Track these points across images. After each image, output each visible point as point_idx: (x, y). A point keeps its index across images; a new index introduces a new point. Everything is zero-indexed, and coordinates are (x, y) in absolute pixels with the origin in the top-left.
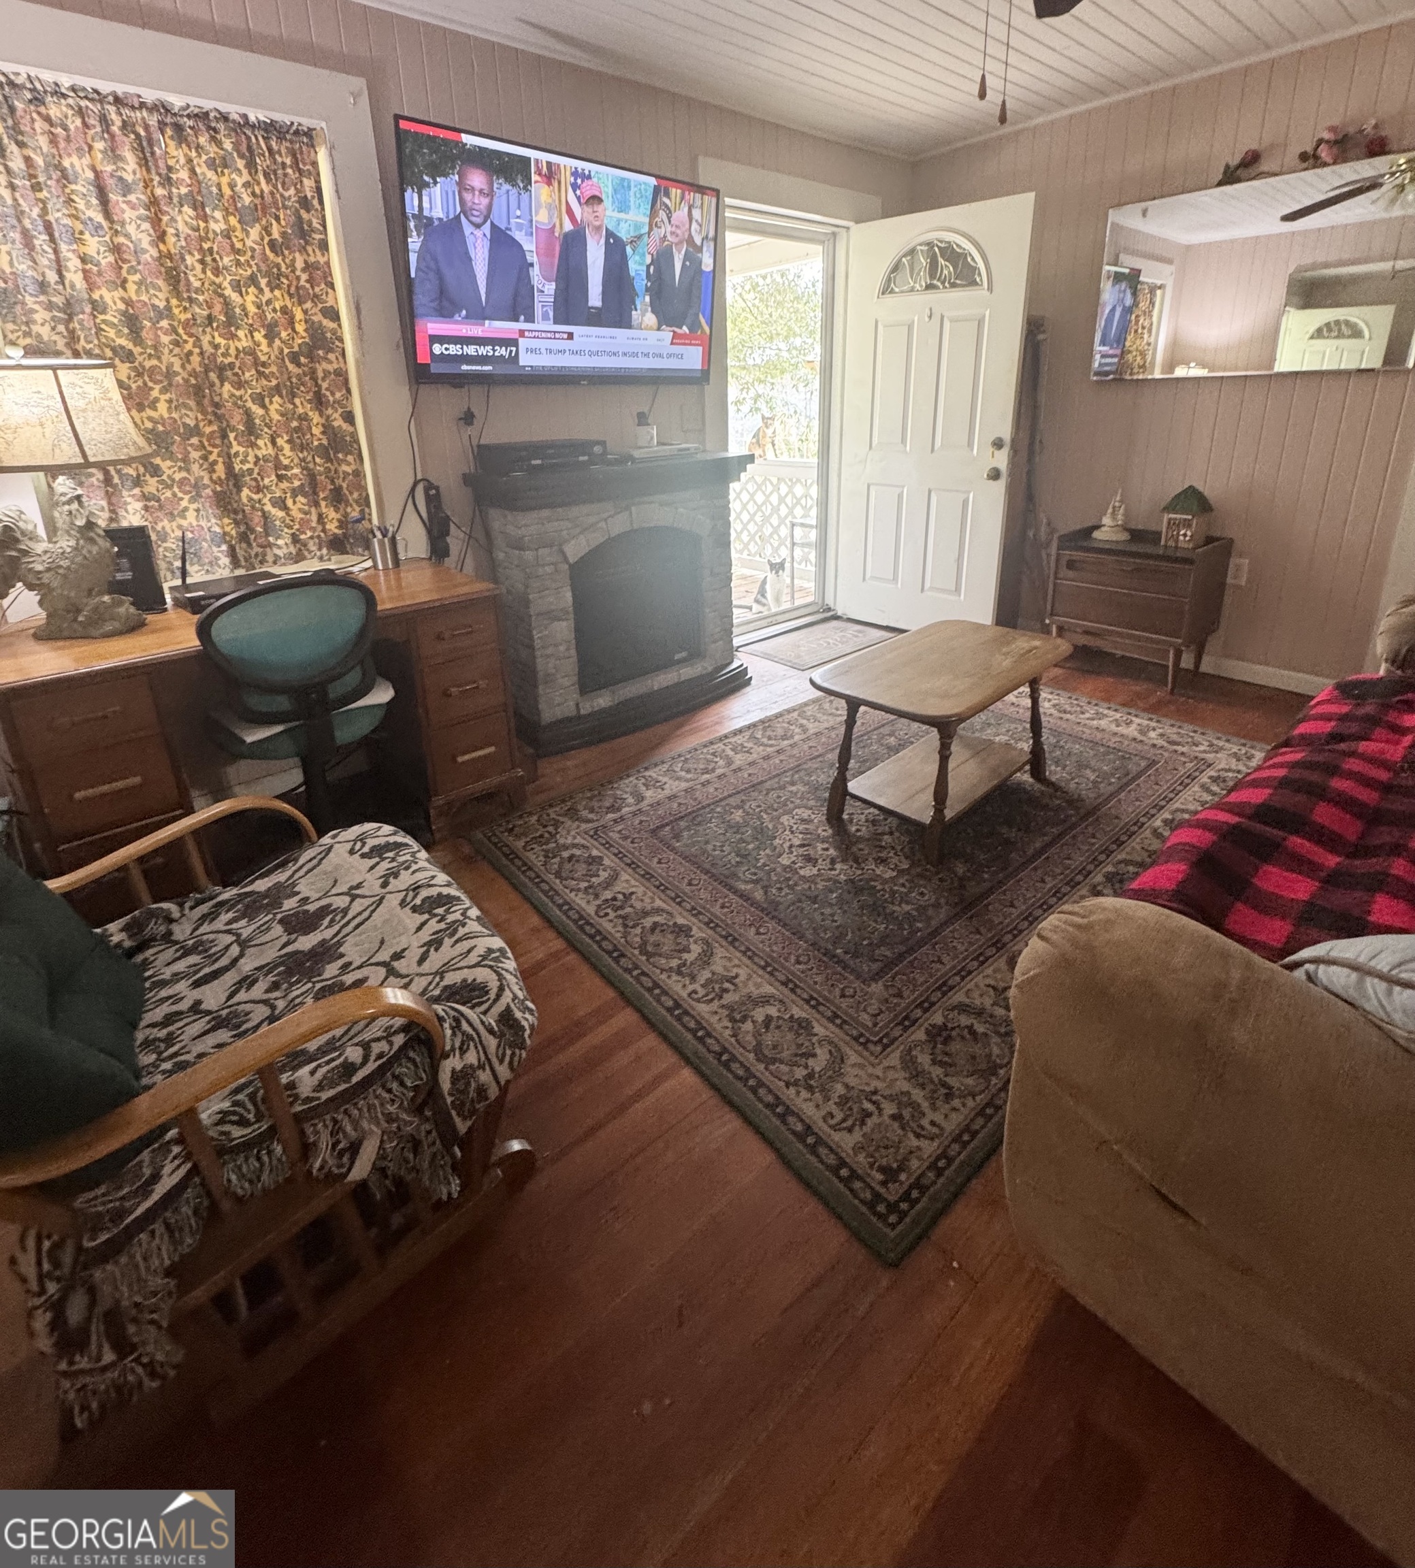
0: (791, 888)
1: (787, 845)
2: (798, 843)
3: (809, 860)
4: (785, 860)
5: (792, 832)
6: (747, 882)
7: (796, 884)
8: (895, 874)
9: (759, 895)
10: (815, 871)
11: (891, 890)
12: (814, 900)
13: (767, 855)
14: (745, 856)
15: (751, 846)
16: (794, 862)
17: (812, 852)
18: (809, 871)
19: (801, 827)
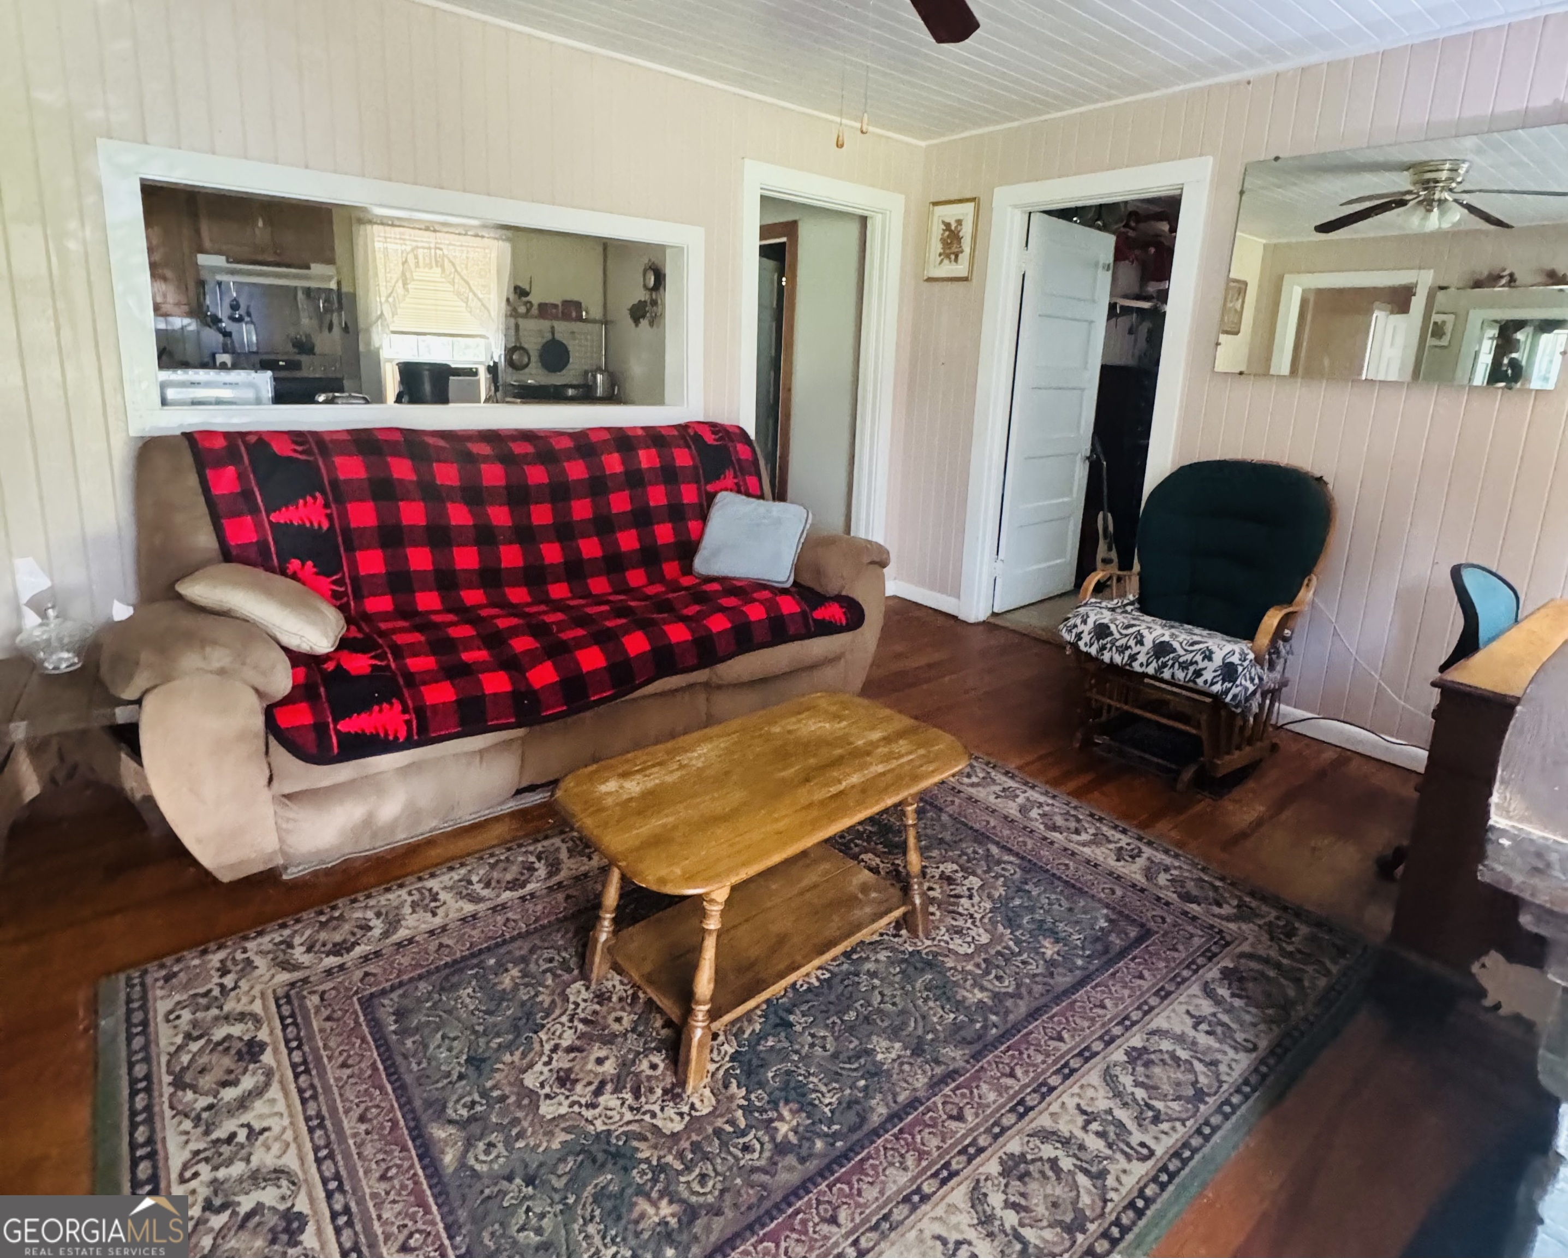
0: (963, 853)
1: (976, 899)
2: (963, 901)
3: (950, 880)
4: (975, 882)
5: (972, 916)
6: (1011, 863)
7: (960, 856)
8: (862, 856)
9: (994, 850)
10: (942, 867)
11: (869, 843)
12: (941, 841)
13: (996, 889)
14: (1019, 890)
15: (1017, 902)
16: (965, 878)
17: (946, 888)
18: (949, 868)
19: (960, 923)
